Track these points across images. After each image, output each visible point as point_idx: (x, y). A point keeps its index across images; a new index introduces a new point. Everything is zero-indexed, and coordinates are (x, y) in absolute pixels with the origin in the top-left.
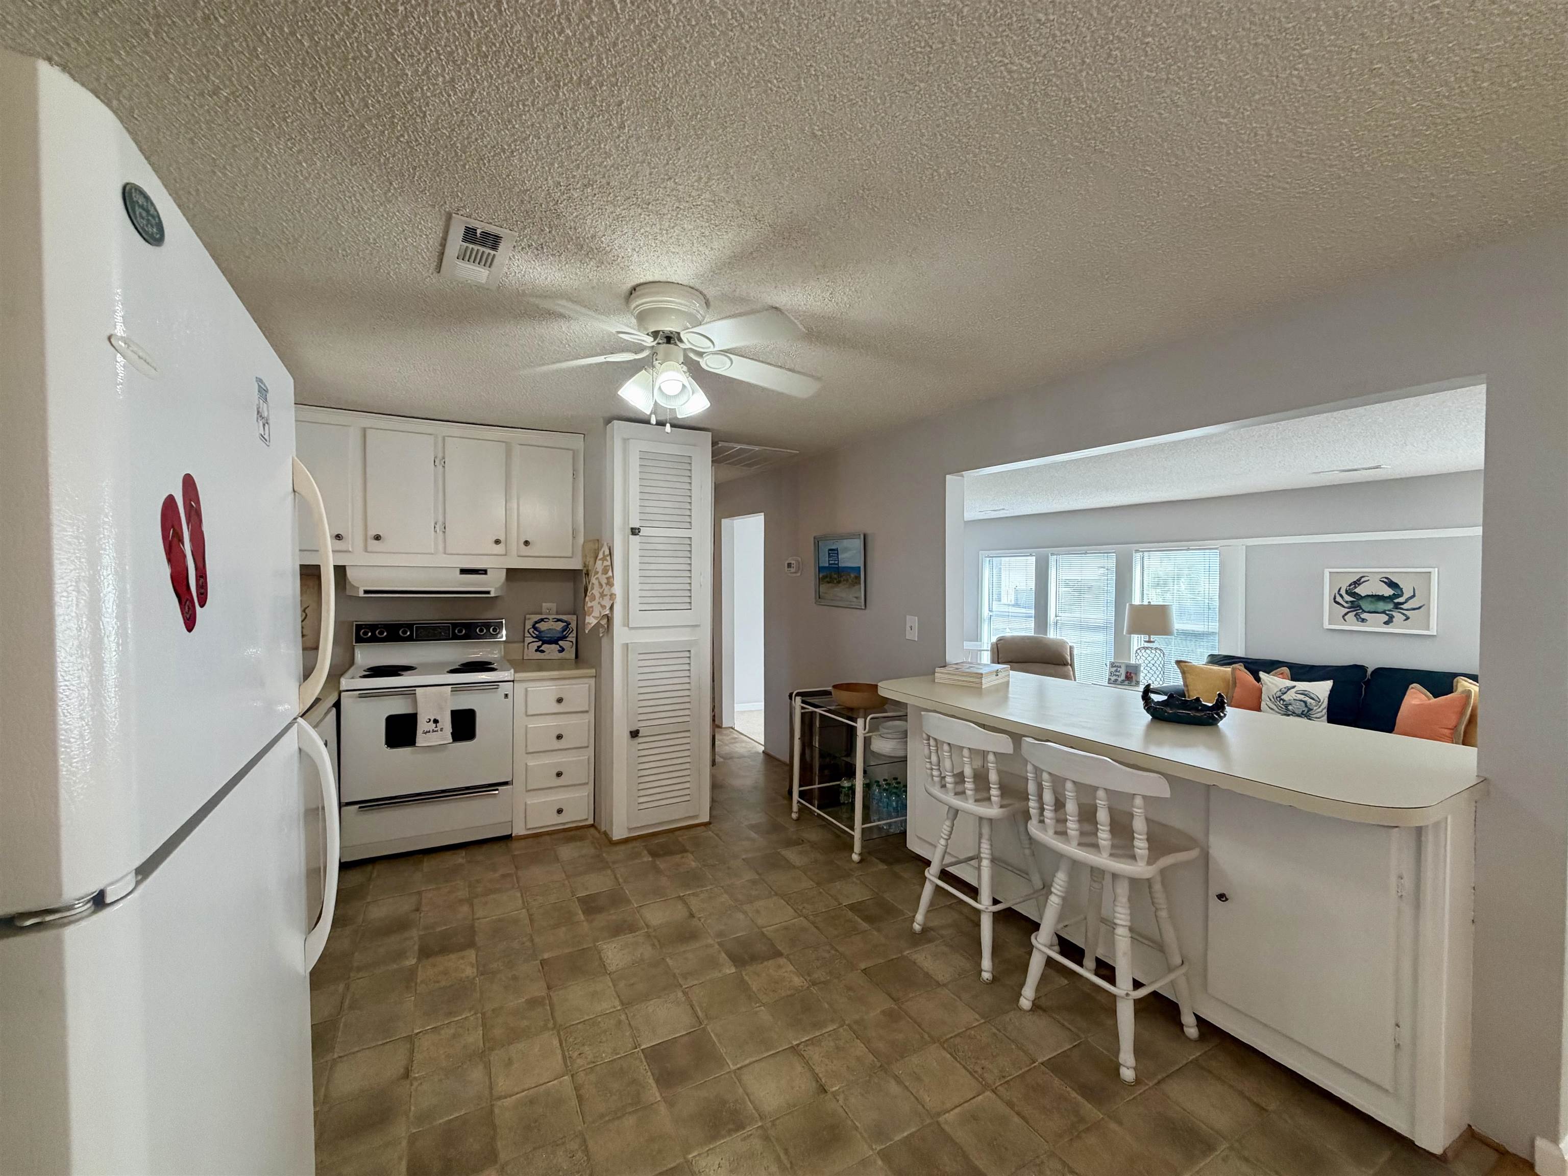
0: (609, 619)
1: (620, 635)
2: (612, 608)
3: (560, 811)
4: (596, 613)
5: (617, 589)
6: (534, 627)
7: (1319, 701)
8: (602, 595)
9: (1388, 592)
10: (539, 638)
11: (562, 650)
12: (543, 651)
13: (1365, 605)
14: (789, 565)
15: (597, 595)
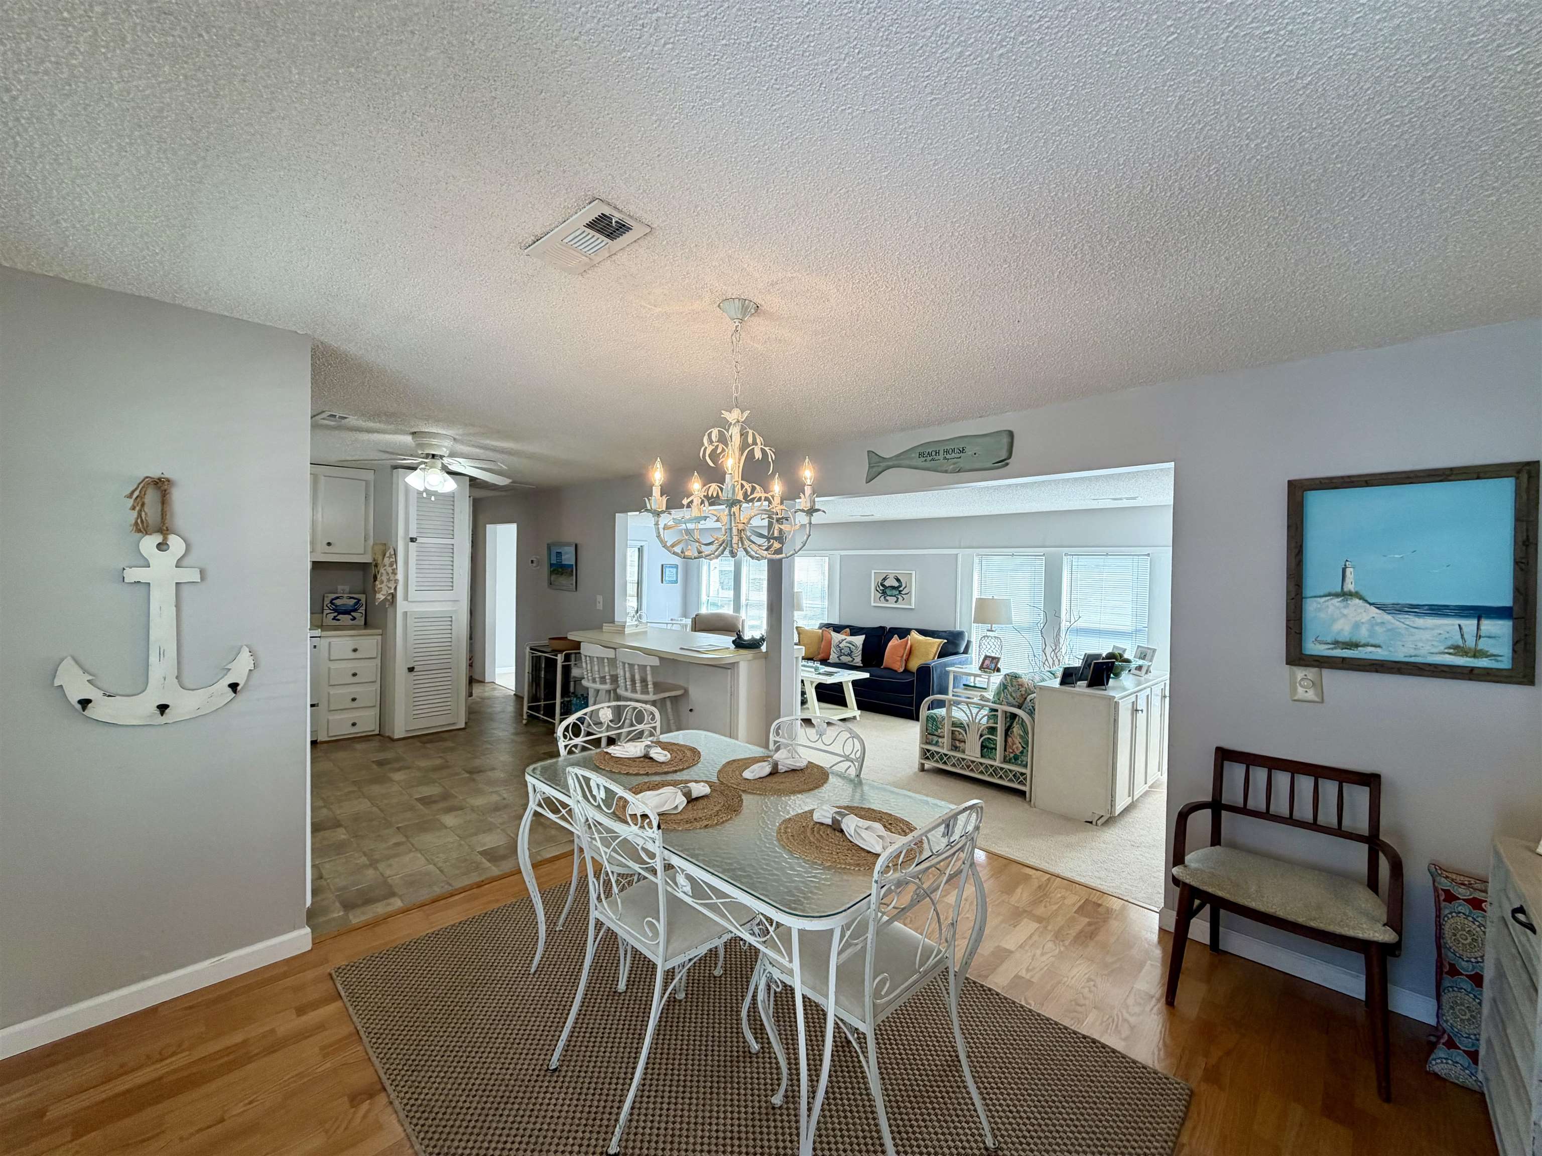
0: (394, 596)
1: (402, 606)
2: (395, 589)
3: (354, 724)
4: (384, 592)
5: (400, 576)
6: (331, 602)
7: (856, 647)
8: (389, 580)
9: (896, 584)
10: (335, 610)
11: (354, 619)
12: (338, 620)
13: (888, 592)
14: (532, 562)
15: (385, 580)
